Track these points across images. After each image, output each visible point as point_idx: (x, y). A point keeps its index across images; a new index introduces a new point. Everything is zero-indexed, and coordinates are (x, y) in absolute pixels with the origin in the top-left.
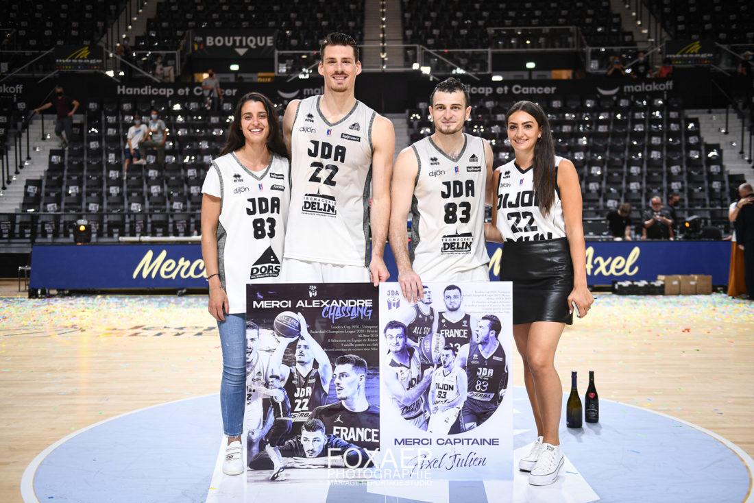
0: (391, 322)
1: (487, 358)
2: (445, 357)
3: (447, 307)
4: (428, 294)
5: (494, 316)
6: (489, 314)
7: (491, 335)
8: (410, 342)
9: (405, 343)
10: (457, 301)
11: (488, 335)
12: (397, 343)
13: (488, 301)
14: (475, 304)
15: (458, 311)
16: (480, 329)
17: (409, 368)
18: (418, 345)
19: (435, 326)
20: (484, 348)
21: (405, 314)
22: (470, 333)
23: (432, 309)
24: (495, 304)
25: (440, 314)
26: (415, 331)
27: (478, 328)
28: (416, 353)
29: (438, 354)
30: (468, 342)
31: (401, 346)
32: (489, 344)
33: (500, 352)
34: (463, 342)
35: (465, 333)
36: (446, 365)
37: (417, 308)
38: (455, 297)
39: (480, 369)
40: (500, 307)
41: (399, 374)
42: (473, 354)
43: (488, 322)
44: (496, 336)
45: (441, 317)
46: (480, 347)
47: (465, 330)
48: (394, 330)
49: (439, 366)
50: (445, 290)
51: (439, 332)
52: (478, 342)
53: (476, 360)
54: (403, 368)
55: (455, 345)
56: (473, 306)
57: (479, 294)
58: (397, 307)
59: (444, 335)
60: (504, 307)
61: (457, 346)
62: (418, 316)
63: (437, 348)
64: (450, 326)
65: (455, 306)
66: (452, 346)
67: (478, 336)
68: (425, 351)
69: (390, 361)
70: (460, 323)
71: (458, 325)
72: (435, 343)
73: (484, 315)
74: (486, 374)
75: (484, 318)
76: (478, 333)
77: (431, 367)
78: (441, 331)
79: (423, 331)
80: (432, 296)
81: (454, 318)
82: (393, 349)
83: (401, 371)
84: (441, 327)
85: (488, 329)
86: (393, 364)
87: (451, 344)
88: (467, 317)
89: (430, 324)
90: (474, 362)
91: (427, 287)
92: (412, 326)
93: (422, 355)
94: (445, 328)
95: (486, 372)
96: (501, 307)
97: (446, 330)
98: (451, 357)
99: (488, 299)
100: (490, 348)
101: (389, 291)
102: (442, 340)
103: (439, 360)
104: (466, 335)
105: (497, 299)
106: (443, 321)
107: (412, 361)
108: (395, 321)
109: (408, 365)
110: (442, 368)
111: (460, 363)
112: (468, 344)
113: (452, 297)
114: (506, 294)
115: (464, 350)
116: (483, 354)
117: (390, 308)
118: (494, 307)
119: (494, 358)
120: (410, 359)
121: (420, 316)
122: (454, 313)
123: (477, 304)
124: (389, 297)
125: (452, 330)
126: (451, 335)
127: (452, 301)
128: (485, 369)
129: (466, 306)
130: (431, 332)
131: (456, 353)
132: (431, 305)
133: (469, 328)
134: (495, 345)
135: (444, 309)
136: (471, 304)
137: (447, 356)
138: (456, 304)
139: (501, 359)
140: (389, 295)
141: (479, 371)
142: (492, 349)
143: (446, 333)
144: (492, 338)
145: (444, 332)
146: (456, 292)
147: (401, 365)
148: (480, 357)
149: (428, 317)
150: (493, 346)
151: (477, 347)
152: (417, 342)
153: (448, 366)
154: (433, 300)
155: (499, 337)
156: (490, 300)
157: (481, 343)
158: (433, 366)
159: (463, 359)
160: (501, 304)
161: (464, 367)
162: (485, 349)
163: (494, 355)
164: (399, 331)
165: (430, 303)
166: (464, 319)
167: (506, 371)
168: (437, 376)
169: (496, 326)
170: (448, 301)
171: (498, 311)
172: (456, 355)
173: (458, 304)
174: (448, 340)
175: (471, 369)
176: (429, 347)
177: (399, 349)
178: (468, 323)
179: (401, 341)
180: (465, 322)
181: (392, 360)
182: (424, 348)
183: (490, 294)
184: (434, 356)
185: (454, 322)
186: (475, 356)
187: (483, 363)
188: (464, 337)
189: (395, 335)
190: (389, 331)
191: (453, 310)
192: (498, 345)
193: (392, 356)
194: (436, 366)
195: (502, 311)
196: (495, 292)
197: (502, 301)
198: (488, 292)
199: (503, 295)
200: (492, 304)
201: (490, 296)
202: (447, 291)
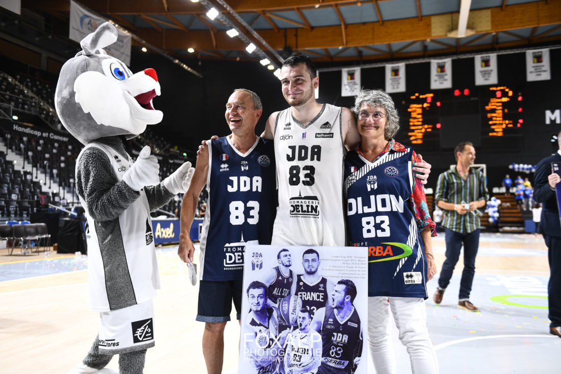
0: (254, 282)
1: (342, 323)
2: (301, 319)
3: (305, 270)
4: (288, 257)
5: (350, 281)
6: (345, 279)
7: (346, 300)
8: (269, 302)
9: (265, 303)
10: (315, 264)
11: (344, 300)
12: (258, 303)
13: (343, 265)
14: (331, 268)
15: (316, 274)
16: (336, 293)
17: (268, 328)
18: (277, 306)
19: (294, 288)
20: (339, 313)
21: (266, 276)
22: (326, 297)
23: (291, 272)
24: (351, 269)
25: (299, 276)
26: (274, 292)
27: (334, 292)
28: (275, 314)
29: (295, 316)
30: (325, 306)
31: (261, 306)
32: (345, 309)
33: (355, 318)
34: (319, 305)
35: (321, 297)
36: (303, 327)
37: (277, 269)
38: (313, 260)
39: (335, 334)
40: (355, 273)
41: (258, 332)
42: (329, 318)
43: (343, 287)
44: (352, 301)
45: (299, 280)
46: (335, 311)
47: (321, 294)
48: (256, 290)
49: (295, 328)
50: (304, 254)
51: (296, 294)
52: (334, 306)
53: (330, 324)
54: (262, 328)
55: (312, 308)
56: (329, 270)
57: (335, 259)
58: (260, 269)
59: (301, 298)
60: (359, 273)
61: (314, 309)
62: (278, 277)
63: (294, 310)
64: (307, 288)
65: (313, 270)
66: (308, 309)
67: (334, 301)
68: (283, 313)
69: (251, 320)
70: (317, 286)
71: (315, 289)
72: (293, 306)
73: (340, 279)
74: (340, 340)
75: (340, 283)
76: (333, 297)
77: (288, 329)
78: (299, 293)
79: (282, 292)
80: (292, 258)
81: (311, 281)
82: (254, 308)
83: (260, 331)
84: (299, 289)
85: (343, 294)
86: (253, 323)
87: (307, 307)
88: (324, 281)
89: (289, 286)
90: (329, 327)
91: (287, 250)
92: (272, 287)
93: (280, 316)
94: (302, 291)
95: (340, 338)
96: (357, 273)
97: (303, 293)
98: (307, 320)
99: (344, 264)
100: (345, 314)
101: (254, 253)
102: (300, 302)
103: (296, 322)
104: (322, 299)
105: (353, 264)
106: (301, 284)
107: (270, 321)
108: (257, 282)
109: (266, 325)
110: (298, 330)
111: (316, 326)
112: (324, 308)
113: (310, 260)
114: (362, 259)
115: (320, 314)
116: (338, 318)
117: (253, 269)
118: (350, 272)
119: (349, 323)
120: (269, 320)
121: (280, 278)
122: (311, 276)
123: (334, 268)
124: (254, 259)
125: (309, 293)
126: (308, 298)
127: (310, 264)
128: (340, 335)
129: (323, 269)
130: (289, 294)
131: (312, 316)
132: (290, 268)
133: (325, 292)
134: (351, 311)
135: (302, 272)
136: (328, 269)
137: (304, 318)
138: (313, 267)
139: (356, 325)
140: (253, 257)
141: (334, 336)
142: (347, 314)
143: (303, 296)
144: (347, 302)
145: (300, 294)
146: (314, 256)
147: (260, 325)
148: (335, 321)
149: (288, 279)
150: (349, 311)
151: (333, 312)
152: (276, 303)
153: (304, 329)
154: (293, 263)
155: (354, 302)
156: (346, 265)
157: (336, 308)
158: (290, 328)
159: (318, 323)
160: (358, 269)
161: (319, 331)
162: (341, 314)
163: (349, 320)
164: (260, 291)
165: (290, 266)
166: (321, 283)
167: (361, 339)
168: (293, 338)
169: (351, 290)
170: (306, 264)
171: (354, 276)
172: (312, 318)
173: (315, 268)
174: (305, 303)
175: (326, 333)
176: (287, 308)
177: (259, 308)
178: (325, 287)
179: (261, 301)
180: (322, 285)
181: (253, 319)
182: (282, 309)
183: (346, 259)
184: (291, 317)
185: (311, 285)
186: (331, 320)
187: (338, 328)
188: (321, 300)
189: (256, 295)
190: (251, 290)
191: (311, 273)
192: (353, 310)
193: (252, 316)
194: (292, 327)
195: (359, 276)
196: (351, 257)
197: (358, 266)
198: (345, 257)
199: (359, 260)
200: (348, 269)
201: (346, 261)
202: (305, 255)
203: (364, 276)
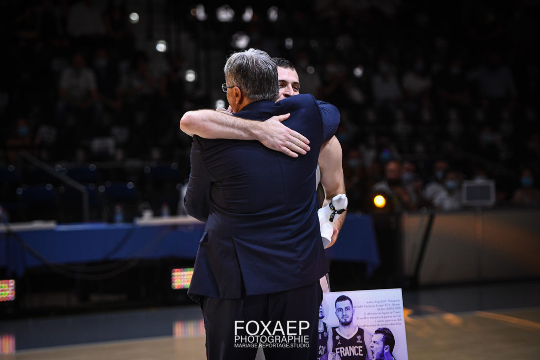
3: (340, 321)
5: (386, 329)
6: (381, 327)
7: (386, 351)
10: (349, 313)
11: (383, 351)
13: (378, 312)
14: (367, 316)
16: (374, 344)
19: (330, 343)
22: (365, 350)
23: (325, 325)
24: (386, 315)
25: (334, 329)
27: (372, 344)
35: (360, 351)
38: (347, 308)
43: (381, 336)
44: (391, 351)
45: (335, 333)
47: (360, 347)
50: (336, 301)
51: (334, 350)
56: (365, 318)
57: (369, 304)
59: (339, 354)
60: (395, 318)
64: (345, 343)
65: (348, 320)
67: (373, 353)
70: (355, 338)
71: (353, 342)
73: (376, 328)
75: (377, 332)
76: (372, 349)
78: (337, 349)
81: (348, 333)
84: (335, 345)
85: (381, 344)
88: (361, 332)
89: (324, 342)
94: (339, 346)
96: (393, 318)
97: (341, 348)
99: (379, 309)
104: (361, 353)
105: (388, 309)
106: (337, 338)
113: (344, 309)
114: (396, 303)
118: (387, 319)
123: (369, 316)
125: (347, 348)
126: (346, 353)
127: (344, 314)
129: (358, 318)
130: (326, 351)
132: (324, 320)
133: (363, 344)
136: (363, 317)
138: (348, 317)
143: (341, 352)
144: (386, 354)
145: (339, 350)
146: (347, 303)
149: (322, 334)
155: (394, 353)
156: (380, 311)
160: (393, 314)
165: (323, 317)
166: (358, 334)
169: (389, 339)
170: (340, 314)
171: (390, 323)
173: (350, 317)
178: (362, 339)
180: (359, 337)
183: (380, 304)
185: (348, 338)
195: (395, 322)
196: (385, 301)
197: (392, 311)
198: (379, 302)
199: (393, 305)
200: (383, 315)
201: (380, 306)
202: (338, 303)
203: (400, 322)
